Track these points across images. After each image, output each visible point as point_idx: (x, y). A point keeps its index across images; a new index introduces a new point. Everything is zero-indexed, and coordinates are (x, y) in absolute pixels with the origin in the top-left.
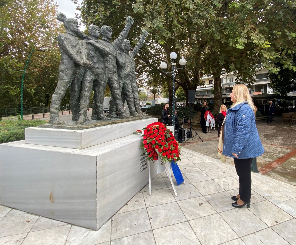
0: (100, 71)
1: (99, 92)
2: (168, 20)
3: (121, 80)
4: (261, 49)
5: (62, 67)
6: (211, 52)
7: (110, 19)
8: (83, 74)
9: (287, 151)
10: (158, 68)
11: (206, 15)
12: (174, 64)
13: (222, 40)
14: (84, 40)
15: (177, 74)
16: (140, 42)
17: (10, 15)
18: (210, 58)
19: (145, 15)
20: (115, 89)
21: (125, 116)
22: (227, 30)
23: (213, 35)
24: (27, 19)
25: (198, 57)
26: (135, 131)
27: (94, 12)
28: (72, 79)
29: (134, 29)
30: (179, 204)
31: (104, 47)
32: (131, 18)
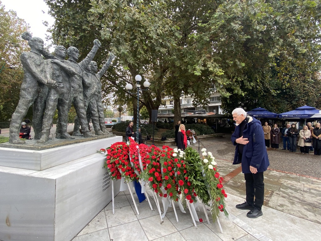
0: (65, 90)
1: (64, 111)
3: (87, 99)
4: (216, 75)
5: (24, 86)
6: (172, 76)
8: (47, 93)
10: (124, 89)
11: (168, 44)
12: (139, 86)
13: (182, 67)
14: (49, 59)
15: (141, 95)
16: (106, 64)
18: (170, 81)
19: (112, 41)
20: (80, 109)
21: (90, 135)
22: (187, 58)
23: (174, 62)
25: (160, 80)
26: (99, 150)
27: (64, 35)
28: (35, 98)
30: (141, 223)
31: (70, 67)
32: (98, 41)
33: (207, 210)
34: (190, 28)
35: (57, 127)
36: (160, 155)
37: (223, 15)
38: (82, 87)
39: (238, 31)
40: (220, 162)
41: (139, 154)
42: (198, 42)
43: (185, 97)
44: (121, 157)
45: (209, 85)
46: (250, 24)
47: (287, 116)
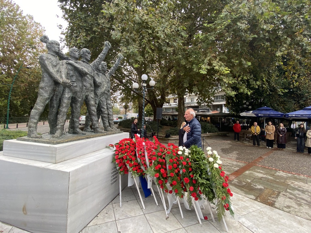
0: (78, 89)
1: (77, 108)
2: (142, 47)
3: (97, 98)
4: (220, 74)
5: (42, 85)
6: (177, 75)
7: (90, 43)
8: (62, 92)
9: (242, 164)
10: (130, 87)
11: (175, 44)
12: (145, 85)
13: (187, 66)
14: (64, 60)
15: (146, 93)
16: (115, 65)
17: (2, 36)
18: (175, 80)
19: (122, 42)
20: (91, 106)
21: (99, 131)
22: (192, 57)
23: (179, 61)
24: (17, 40)
25: (165, 79)
26: (108, 146)
27: (77, 37)
28: (51, 96)
29: (110, 53)
30: (147, 218)
31: (83, 68)
32: (108, 43)
33: (212, 208)
34: (195, 29)
35: (69, 123)
36: (165, 152)
37: (229, 15)
38: (93, 86)
39: (244, 30)
40: (224, 160)
41: (146, 151)
42: (203, 42)
43: (190, 96)
44: (129, 153)
45: (213, 84)
46: (257, 23)
47: (294, 116)
